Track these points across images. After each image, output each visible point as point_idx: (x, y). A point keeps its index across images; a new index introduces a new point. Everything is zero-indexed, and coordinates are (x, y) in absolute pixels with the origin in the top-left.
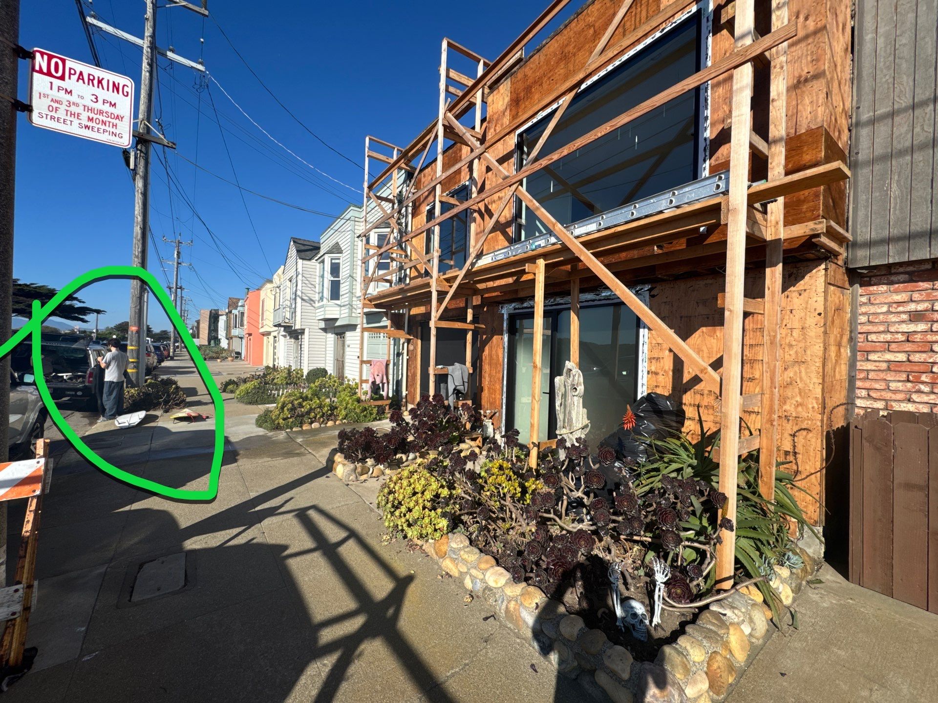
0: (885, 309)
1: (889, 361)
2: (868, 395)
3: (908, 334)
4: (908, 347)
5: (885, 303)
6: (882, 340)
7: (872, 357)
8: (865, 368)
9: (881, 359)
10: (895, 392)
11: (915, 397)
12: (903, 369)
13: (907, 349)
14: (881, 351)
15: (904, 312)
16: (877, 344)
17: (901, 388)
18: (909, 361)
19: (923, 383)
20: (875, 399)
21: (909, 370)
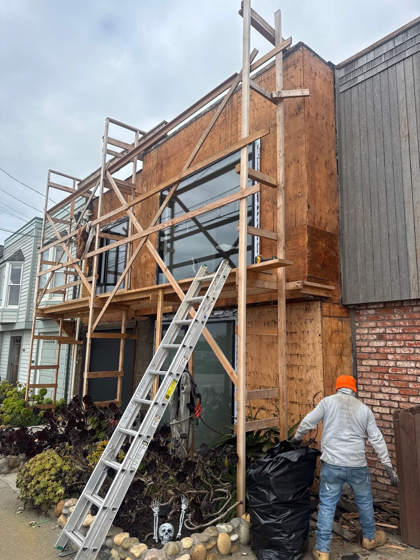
0: (366, 331)
1: (371, 366)
2: (364, 389)
3: (378, 348)
4: (378, 356)
5: (367, 328)
6: (367, 352)
7: (364, 363)
8: (361, 371)
9: (367, 364)
10: (375, 386)
11: (383, 389)
12: (376, 371)
13: (377, 358)
14: (367, 359)
15: (375, 334)
16: (365, 354)
17: (377, 384)
18: (379, 365)
19: (386, 380)
20: (367, 392)
21: (379, 371)
